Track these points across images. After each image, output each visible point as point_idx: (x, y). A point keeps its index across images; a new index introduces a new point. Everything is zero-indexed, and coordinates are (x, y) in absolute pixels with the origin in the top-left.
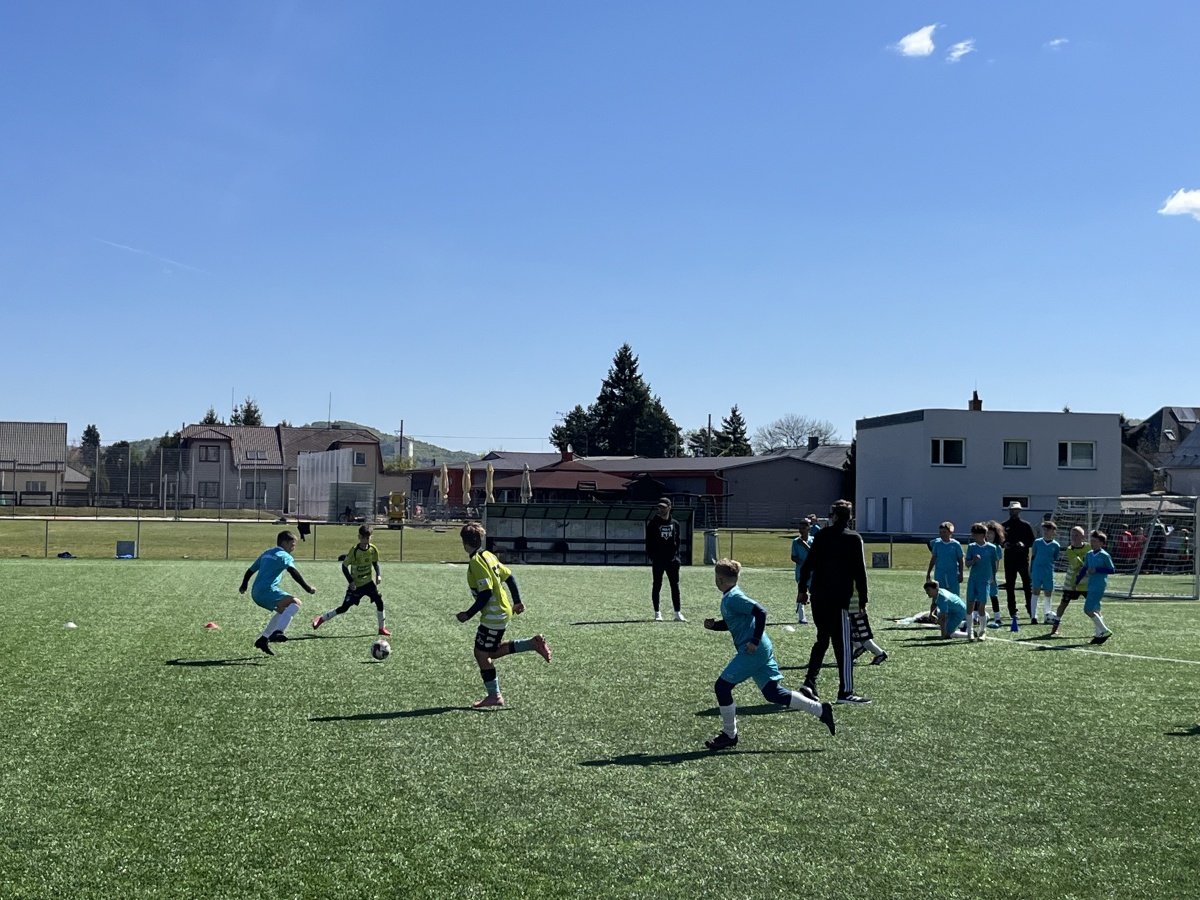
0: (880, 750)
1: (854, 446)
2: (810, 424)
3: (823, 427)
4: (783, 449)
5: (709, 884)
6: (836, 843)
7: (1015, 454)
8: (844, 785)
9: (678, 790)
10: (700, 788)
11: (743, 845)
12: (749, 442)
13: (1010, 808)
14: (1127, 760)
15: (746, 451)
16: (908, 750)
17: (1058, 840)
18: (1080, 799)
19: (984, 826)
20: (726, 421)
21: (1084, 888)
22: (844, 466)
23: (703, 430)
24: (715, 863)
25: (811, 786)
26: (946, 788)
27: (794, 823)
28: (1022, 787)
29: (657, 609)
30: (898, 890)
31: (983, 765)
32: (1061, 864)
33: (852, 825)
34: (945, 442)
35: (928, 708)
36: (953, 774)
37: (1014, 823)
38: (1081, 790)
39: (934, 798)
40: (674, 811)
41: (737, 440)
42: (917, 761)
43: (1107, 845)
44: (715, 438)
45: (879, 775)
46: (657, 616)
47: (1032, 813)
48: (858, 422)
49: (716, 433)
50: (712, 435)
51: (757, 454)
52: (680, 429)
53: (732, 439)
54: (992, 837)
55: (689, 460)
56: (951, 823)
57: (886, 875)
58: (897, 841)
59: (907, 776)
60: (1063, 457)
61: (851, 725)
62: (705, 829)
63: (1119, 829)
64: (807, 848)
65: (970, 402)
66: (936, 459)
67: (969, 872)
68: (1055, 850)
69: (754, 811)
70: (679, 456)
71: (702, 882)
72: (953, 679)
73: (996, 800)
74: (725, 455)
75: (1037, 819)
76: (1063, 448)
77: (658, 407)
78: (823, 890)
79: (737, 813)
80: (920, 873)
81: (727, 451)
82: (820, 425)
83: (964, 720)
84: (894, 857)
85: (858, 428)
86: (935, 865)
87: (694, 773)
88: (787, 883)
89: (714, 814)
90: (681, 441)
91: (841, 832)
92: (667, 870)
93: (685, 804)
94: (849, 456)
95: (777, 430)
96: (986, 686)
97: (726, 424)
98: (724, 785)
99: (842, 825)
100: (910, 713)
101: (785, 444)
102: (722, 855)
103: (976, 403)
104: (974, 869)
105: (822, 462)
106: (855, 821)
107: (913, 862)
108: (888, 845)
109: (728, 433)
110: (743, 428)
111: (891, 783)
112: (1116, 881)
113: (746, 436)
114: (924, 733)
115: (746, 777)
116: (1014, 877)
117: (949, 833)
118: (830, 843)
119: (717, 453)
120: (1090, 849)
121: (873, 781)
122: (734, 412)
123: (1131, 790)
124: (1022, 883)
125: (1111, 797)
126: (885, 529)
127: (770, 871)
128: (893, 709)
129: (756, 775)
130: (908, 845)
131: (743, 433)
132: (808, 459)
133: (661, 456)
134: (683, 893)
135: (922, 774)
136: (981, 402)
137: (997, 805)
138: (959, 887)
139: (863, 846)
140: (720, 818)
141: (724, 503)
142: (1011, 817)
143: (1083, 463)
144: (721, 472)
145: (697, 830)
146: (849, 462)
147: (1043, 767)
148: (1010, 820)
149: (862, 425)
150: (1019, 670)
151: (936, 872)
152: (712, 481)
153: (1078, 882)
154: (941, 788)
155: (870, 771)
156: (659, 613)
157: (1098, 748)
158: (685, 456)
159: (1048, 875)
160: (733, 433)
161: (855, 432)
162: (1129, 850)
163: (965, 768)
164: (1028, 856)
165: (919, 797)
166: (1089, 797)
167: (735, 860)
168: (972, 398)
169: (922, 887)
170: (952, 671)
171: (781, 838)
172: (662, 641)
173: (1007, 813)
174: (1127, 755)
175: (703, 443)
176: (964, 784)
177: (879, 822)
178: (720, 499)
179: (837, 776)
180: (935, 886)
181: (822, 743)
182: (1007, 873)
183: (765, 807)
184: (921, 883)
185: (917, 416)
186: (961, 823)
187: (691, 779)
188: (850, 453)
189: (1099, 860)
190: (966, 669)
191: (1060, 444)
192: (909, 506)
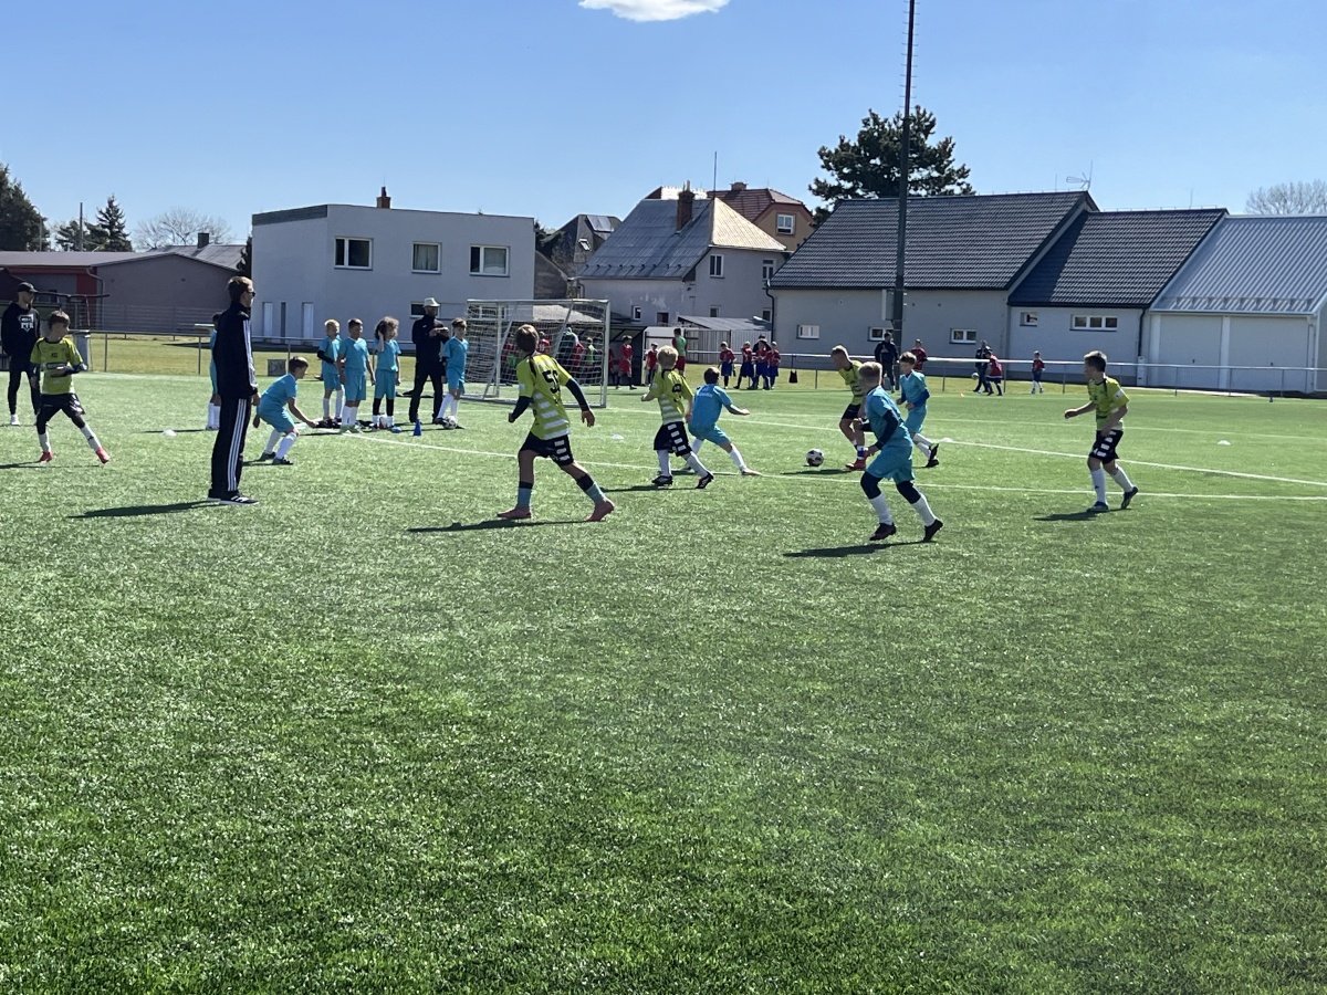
0: (266, 549)
1: (249, 246)
2: (200, 220)
3: (215, 225)
4: (170, 247)
5: (63, 681)
6: (211, 637)
7: (425, 257)
8: (223, 582)
9: (30, 591)
10: (57, 589)
11: (105, 643)
12: (128, 238)
13: (401, 598)
14: (524, 552)
15: (126, 247)
16: (296, 547)
17: (450, 625)
18: (475, 587)
19: (374, 615)
20: (101, 212)
21: (473, 668)
22: (238, 266)
23: (74, 224)
24: (70, 661)
25: (186, 584)
26: (335, 581)
27: (165, 620)
28: (415, 578)
29: (13, 411)
30: (278, 678)
31: (376, 559)
32: (451, 647)
33: (229, 619)
34: (351, 242)
35: (321, 508)
36: (344, 568)
37: (405, 612)
38: (476, 580)
39: (321, 591)
40: (25, 612)
41: (114, 235)
42: (305, 557)
43: (499, 629)
44: (89, 232)
45: (263, 572)
46: (13, 419)
47: (424, 602)
48: (254, 216)
49: (89, 226)
50: (85, 228)
51: (139, 251)
52: (45, 219)
53: (109, 234)
54: (380, 626)
55: (57, 254)
56: (339, 614)
57: (264, 665)
58: (278, 633)
59: (294, 572)
60: (475, 265)
61: (235, 525)
62: (61, 628)
63: (512, 613)
64: (178, 643)
65: (378, 199)
66: (340, 260)
67: (355, 658)
68: (445, 634)
69: (120, 609)
71: (56, 680)
72: (348, 481)
73: (387, 591)
74: (100, 250)
75: (429, 608)
76: (475, 252)
78: (194, 681)
79: (100, 613)
80: (303, 661)
81: (103, 247)
82: (211, 220)
83: (359, 518)
84: (274, 648)
85: (254, 224)
86: (319, 653)
87: (51, 575)
88: (153, 677)
89: (73, 614)
91: (218, 626)
93: (39, 604)
94: (243, 255)
95: (162, 226)
96: (384, 486)
97: (101, 216)
98: (86, 586)
99: (219, 619)
100: (300, 513)
101: (170, 242)
102: (80, 653)
103: (384, 201)
104: (360, 655)
105: (215, 261)
106: (234, 615)
107: (294, 651)
108: (269, 637)
109: (104, 226)
110: (121, 221)
111: (275, 578)
112: (506, 660)
113: (125, 231)
114: (318, 531)
115: (112, 577)
116: (402, 661)
117: (336, 623)
118: (203, 637)
119: (91, 248)
120: (482, 633)
121: (256, 578)
122: (110, 203)
123: (526, 579)
124: (410, 666)
125: (506, 586)
126: (283, 334)
127: (135, 666)
128: (282, 509)
129: (122, 576)
130: (291, 636)
131: (121, 227)
132: (198, 257)
134: (33, 691)
135: (310, 569)
136: (389, 199)
137: (388, 596)
138: (343, 672)
139: (241, 639)
140: (79, 618)
141: (98, 305)
142: (402, 606)
143: (496, 270)
144: (95, 269)
145: (52, 630)
146: (244, 262)
147: (439, 560)
148: (401, 609)
149: (259, 220)
151: (319, 660)
152: (84, 276)
153: (468, 663)
154: (329, 582)
155: (253, 568)
156: (16, 416)
157: (496, 541)
158: (51, 250)
159: (436, 658)
160: (110, 228)
161: (251, 227)
162: (521, 632)
163: (357, 563)
164: (418, 641)
165: (306, 591)
166: (483, 585)
167: (95, 657)
168: (380, 195)
169: (303, 674)
170: (349, 473)
171: (150, 634)
172: (19, 445)
173: (398, 603)
174: (525, 548)
175: (73, 238)
176: (355, 577)
177: (260, 615)
178: (93, 300)
179: (216, 573)
180: (317, 672)
181: (201, 543)
182: (394, 657)
183: (133, 605)
184: (302, 671)
185: (320, 211)
186: (349, 613)
187: (46, 581)
188: (244, 251)
189: (490, 642)
190: (364, 471)
191: (472, 248)
192: (309, 311)
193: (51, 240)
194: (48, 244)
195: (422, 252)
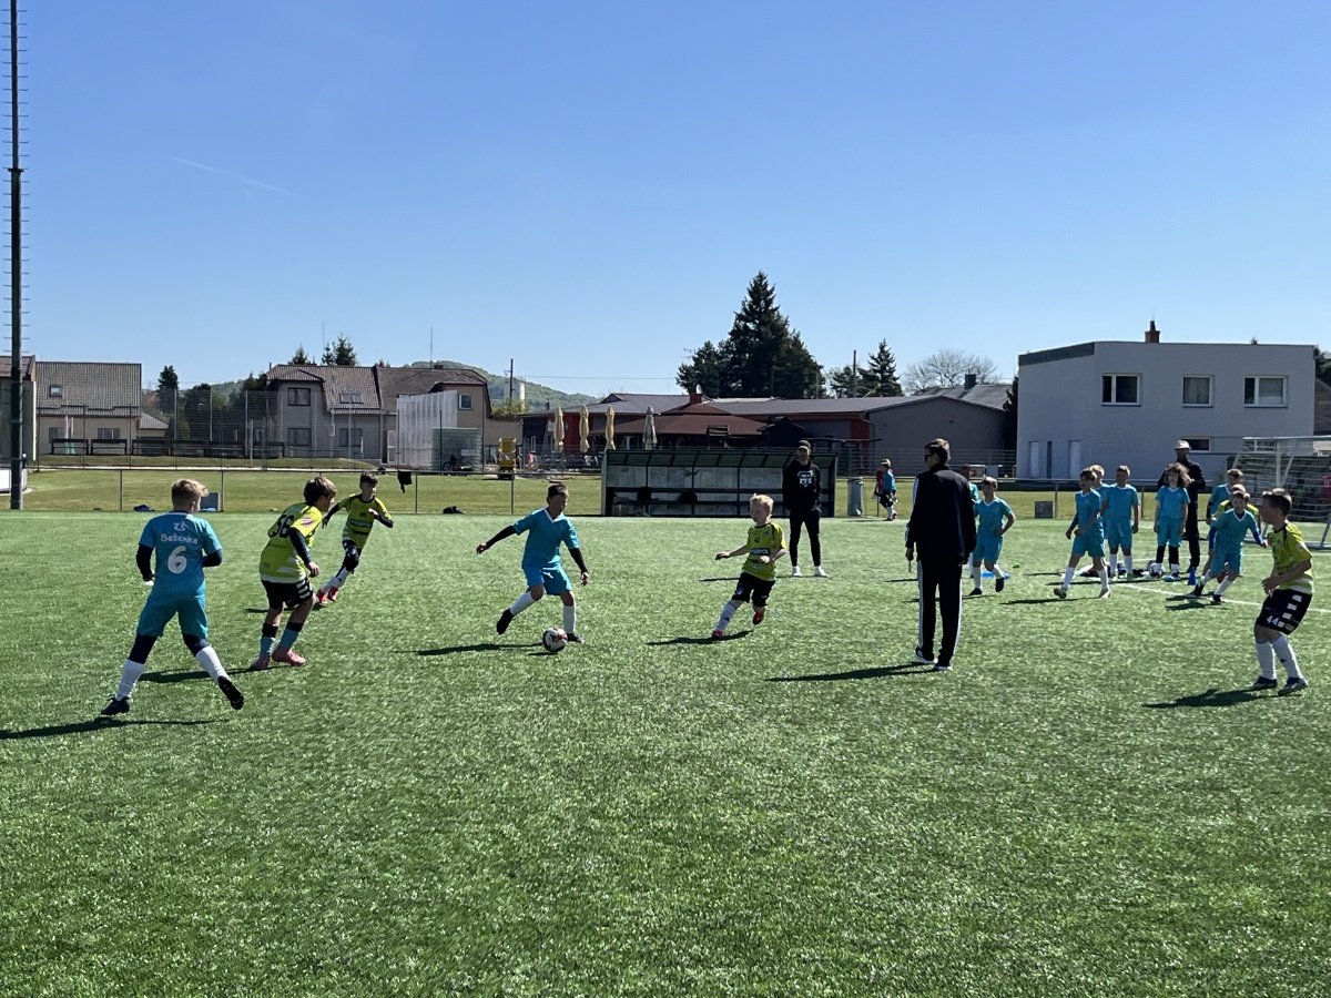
0: (1042, 714)
1: (1015, 385)
2: (967, 361)
3: (981, 363)
4: (938, 389)
5: (851, 855)
6: (992, 812)
7: (1196, 390)
8: (1000, 751)
9: (817, 756)
10: (841, 754)
11: (889, 815)
12: (898, 382)
13: (1184, 774)
14: (1315, 722)
15: (894, 390)
16: (1072, 713)
17: (1237, 807)
18: (1263, 764)
19: (1156, 792)
20: (873, 358)
21: (1266, 859)
22: (1004, 407)
23: (847, 369)
24: (856, 833)
25: (964, 751)
26: (1114, 753)
27: (945, 791)
28: (1198, 751)
29: (794, 563)
30: (1059, 862)
31: (1155, 727)
32: (1240, 834)
33: (1009, 793)
34: (1118, 378)
35: (1095, 667)
36: (1123, 737)
37: (1189, 790)
38: (1264, 755)
39: (1100, 764)
40: (812, 779)
41: (885, 379)
42: (1081, 724)
43: (1293, 813)
44: (861, 377)
45: (1040, 740)
46: (795, 571)
47: (1209, 779)
48: (1021, 357)
49: (862, 372)
50: (858, 374)
51: (908, 395)
52: (821, 367)
53: (880, 378)
54: (1164, 805)
55: (832, 401)
56: (1118, 790)
57: (1046, 846)
58: (1058, 810)
59: (1070, 741)
60: (1249, 395)
61: (1010, 686)
62: (847, 797)
63: (1305, 796)
64: (959, 817)
65: (1147, 333)
66: (1107, 397)
67: (1138, 842)
68: (1233, 818)
69: (902, 778)
70: (820, 398)
71: (844, 854)
72: (1122, 637)
73: (1169, 766)
74: (871, 396)
75: (1214, 786)
76: (1250, 383)
77: (797, 344)
78: (976, 861)
79: (883, 781)
80: (1084, 843)
81: (874, 391)
82: (978, 360)
83: (1135, 680)
84: (1055, 826)
85: (1020, 364)
86: (1101, 835)
87: (835, 738)
88: (936, 855)
89: (857, 781)
90: (822, 380)
91: (997, 800)
92: (804, 841)
93: (826, 771)
94: (1009, 395)
95: (931, 368)
96: (1160, 644)
97: (873, 362)
98: (868, 751)
99: (997, 793)
100: (1075, 674)
101: (939, 384)
102: (866, 826)
103: (1153, 335)
104: (1144, 839)
105: (982, 402)
106: (1013, 788)
107: (1076, 832)
108: (1049, 814)
109: (876, 371)
110: (892, 365)
111: (1054, 748)
112: (1302, 851)
113: (895, 374)
114: (1090, 695)
115: (893, 742)
116: (1189, 848)
117: (1116, 801)
118: (984, 812)
119: (863, 393)
120: (1273, 817)
121: (1033, 746)
122: (882, 348)
123: (1319, 754)
124: (1197, 854)
125: (1297, 762)
126: (1049, 477)
127: (919, 842)
128: (1056, 669)
129: (903, 741)
130: (1071, 814)
131: (892, 371)
132: (965, 399)
133: (799, 396)
134: (823, 866)
135: (1087, 738)
136: (1158, 333)
137: (1170, 771)
138: (1127, 858)
139: (1021, 815)
140: (863, 787)
141: (871, 449)
142: (1186, 783)
143: (1273, 400)
144: (868, 414)
145: (838, 799)
146: (1010, 402)
147: (1222, 730)
148: (1185, 787)
149: (1025, 360)
150: (1197, 627)
151: (1102, 843)
152: (857, 422)
153: (1260, 852)
154: (1108, 753)
155: (1030, 735)
156: (797, 567)
157: (1283, 709)
158: (828, 397)
159: (1226, 846)
160: (881, 372)
161: (1018, 367)
162: (1317, 818)
163: (1135, 731)
164: (1204, 825)
165: (1084, 763)
166: (1272, 761)
167: (880, 830)
168: (1148, 329)
169: (1085, 858)
170: (1123, 628)
171: (931, 807)
172: (801, 597)
173: (1181, 780)
174: (1316, 717)
175: (847, 383)
176: (1134, 748)
177: (1039, 789)
178: (866, 445)
179: (993, 740)
180: (1100, 857)
181: (977, 706)
182: (1180, 843)
183: (913, 774)
184: (1084, 854)
185: (1087, 349)
186: (1131, 790)
187: (831, 744)
188: (1011, 392)
189: (1283, 829)
190: (1138, 626)
191: (1247, 379)
192: (1076, 450)
193: (827, 386)
194: (825, 390)
195: (1193, 385)
